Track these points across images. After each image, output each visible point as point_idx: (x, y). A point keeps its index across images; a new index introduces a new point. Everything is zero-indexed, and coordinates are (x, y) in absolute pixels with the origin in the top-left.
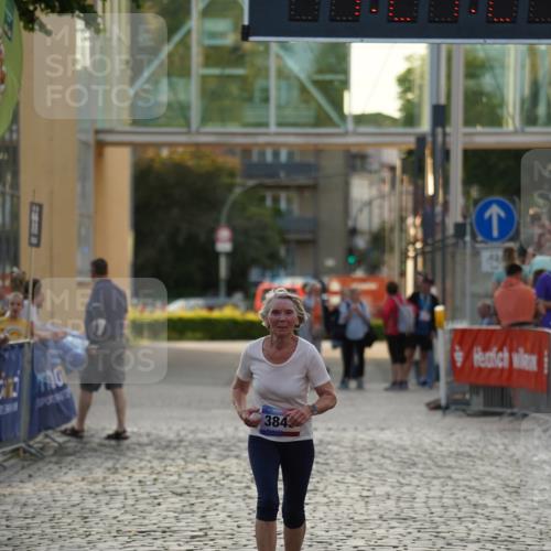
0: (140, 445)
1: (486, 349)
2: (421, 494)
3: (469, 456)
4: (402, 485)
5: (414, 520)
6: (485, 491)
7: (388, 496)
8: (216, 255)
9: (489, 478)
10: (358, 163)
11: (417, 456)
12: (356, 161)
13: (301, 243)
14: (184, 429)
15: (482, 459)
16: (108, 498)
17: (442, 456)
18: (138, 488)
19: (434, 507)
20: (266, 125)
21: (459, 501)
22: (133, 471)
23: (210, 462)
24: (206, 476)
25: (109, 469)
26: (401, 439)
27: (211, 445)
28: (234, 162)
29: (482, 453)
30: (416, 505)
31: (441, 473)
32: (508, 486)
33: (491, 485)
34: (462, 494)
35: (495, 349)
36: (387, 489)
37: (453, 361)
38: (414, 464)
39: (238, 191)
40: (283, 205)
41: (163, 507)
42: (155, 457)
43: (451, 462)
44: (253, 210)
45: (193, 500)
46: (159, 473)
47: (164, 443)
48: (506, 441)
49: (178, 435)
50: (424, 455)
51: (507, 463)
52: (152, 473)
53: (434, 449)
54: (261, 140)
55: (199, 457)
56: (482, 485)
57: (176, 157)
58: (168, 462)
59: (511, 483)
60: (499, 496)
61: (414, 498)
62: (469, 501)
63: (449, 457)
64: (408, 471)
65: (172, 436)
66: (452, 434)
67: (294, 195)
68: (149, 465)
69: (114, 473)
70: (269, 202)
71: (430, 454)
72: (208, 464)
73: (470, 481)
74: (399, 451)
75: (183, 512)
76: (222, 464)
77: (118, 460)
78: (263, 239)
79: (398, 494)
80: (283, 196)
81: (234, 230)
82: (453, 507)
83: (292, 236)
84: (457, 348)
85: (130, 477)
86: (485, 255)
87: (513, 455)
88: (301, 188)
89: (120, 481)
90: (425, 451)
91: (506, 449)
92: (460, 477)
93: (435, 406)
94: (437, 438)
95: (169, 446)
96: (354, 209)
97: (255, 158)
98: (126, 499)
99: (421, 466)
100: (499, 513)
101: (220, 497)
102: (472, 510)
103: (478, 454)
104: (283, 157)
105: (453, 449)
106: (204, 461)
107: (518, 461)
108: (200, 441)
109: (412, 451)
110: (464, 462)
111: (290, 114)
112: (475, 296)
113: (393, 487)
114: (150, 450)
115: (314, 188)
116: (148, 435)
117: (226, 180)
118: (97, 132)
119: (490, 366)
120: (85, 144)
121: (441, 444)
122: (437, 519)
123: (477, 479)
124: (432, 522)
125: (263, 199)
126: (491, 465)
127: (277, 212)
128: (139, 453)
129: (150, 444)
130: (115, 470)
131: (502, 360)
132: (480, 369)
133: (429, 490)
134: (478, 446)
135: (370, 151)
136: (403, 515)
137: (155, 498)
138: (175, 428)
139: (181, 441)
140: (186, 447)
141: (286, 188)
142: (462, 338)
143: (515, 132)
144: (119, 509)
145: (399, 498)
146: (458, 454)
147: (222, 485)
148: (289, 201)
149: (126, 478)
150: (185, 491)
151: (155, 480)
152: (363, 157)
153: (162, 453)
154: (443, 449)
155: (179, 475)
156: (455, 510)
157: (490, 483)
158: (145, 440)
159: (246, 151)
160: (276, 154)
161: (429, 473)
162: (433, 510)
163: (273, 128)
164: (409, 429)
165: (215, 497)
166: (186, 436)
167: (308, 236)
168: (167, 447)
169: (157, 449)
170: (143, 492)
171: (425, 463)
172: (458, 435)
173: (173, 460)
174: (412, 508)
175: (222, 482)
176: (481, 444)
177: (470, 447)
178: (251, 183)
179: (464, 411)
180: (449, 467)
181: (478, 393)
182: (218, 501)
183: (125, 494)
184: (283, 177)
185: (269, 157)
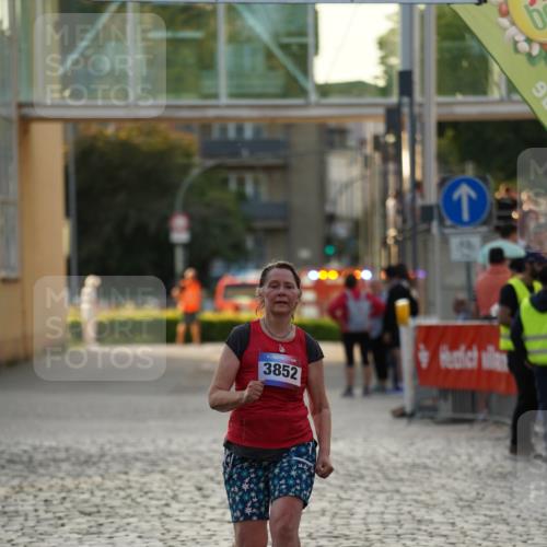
0: (55, 460)
1: (454, 347)
2: (360, 510)
3: (426, 467)
4: (341, 499)
5: (347, 537)
6: (435, 506)
7: (323, 512)
8: (171, 247)
9: (441, 491)
10: (337, 138)
11: (367, 469)
12: (333, 137)
13: (271, 232)
14: (110, 442)
15: (439, 471)
16: (6, 519)
17: (395, 468)
18: (42, 508)
19: (372, 523)
20: (215, 96)
21: (402, 517)
22: (40, 490)
23: (131, 478)
24: (122, 494)
25: (13, 488)
26: (353, 450)
27: (137, 459)
28: (191, 140)
29: (441, 464)
30: (352, 522)
31: (388, 486)
32: (461, 499)
33: (442, 498)
34: (406, 509)
35: (463, 348)
36: (324, 504)
37: (417, 362)
38: (362, 477)
39: (195, 172)
40: (249, 189)
41: (66, 528)
42: (69, 474)
43: (404, 474)
44: (214, 194)
45: (102, 520)
46: (69, 491)
47: (82, 458)
48: (471, 451)
49: (102, 448)
50: (376, 467)
51: (466, 475)
52: (61, 491)
53: (387, 459)
54: (211, 113)
55: (120, 472)
56: (433, 499)
57: (123, 135)
58: (82, 479)
59: (464, 496)
60: (449, 511)
61: (352, 514)
62: (414, 517)
63: (403, 468)
64: (353, 485)
65: (94, 450)
66: (412, 444)
67: (262, 176)
68: (60, 482)
69: (17, 493)
70: (233, 186)
71: (382, 466)
72: (128, 481)
73: (419, 494)
74: (347, 463)
75: (88, 533)
76: (143, 480)
77: (26, 478)
78: (225, 228)
79: (335, 510)
80: (249, 178)
81: (191, 217)
82: (394, 523)
83: (259, 224)
84: (422, 346)
85: (36, 496)
86: (455, 242)
87: (476, 466)
88: (268, 169)
89: (23, 500)
90: (377, 463)
91: (470, 459)
92: (409, 490)
93: (400, 414)
94: (394, 448)
95: (88, 461)
96: (332, 191)
97: (216, 134)
98: (26, 520)
99: (368, 479)
100: (445, 529)
101: (132, 516)
102: (415, 526)
103: (436, 466)
104: (248, 134)
105: (409, 460)
106: (124, 477)
107: (479, 473)
108: (124, 456)
109: (362, 463)
110: (417, 474)
111: (256, 83)
112: (446, 288)
113: (331, 502)
114: (65, 466)
115: (284, 168)
116: (67, 450)
117: (181, 160)
118: (21, 106)
119: (458, 366)
120: (7, 120)
121: (396, 455)
122: (372, 537)
123: (428, 493)
124: (367, 540)
125: (225, 182)
126: (449, 477)
127: (241, 196)
128: (52, 469)
129: (67, 459)
130: (20, 490)
131: (471, 359)
132: (448, 371)
133: (371, 504)
134: (438, 457)
135: (350, 125)
136: (336, 533)
137: (60, 518)
138: (100, 440)
139: (102, 456)
140: (107, 462)
141: (251, 168)
142: (428, 336)
143: (501, 101)
144: (17, 531)
145: (335, 515)
146: (414, 466)
147: (138, 503)
148: (256, 183)
149: (31, 497)
150: (95, 509)
151: (64, 498)
152: (342, 132)
153: (78, 469)
154: (399, 460)
155: (92, 493)
156: (396, 527)
157: (442, 496)
158: (62, 455)
159: (205, 126)
160: (240, 130)
161: (376, 486)
162: (371, 527)
163: (224, 100)
164: (365, 440)
165: (128, 516)
166: (110, 450)
167: (278, 224)
168: (86, 462)
169: (74, 464)
170: (47, 512)
171: (374, 476)
172: (420, 444)
173: (90, 477)
174: (347, 525)
175: (139, 500)
176: (443, 455)
177: (429, 458)
178: (210, 163)
179: (432, 418)
180: (401, 480)
181: (446, 399)
182: (131, 520)
183: (26, 515)
184: (246, 156)
185: (232, 134)
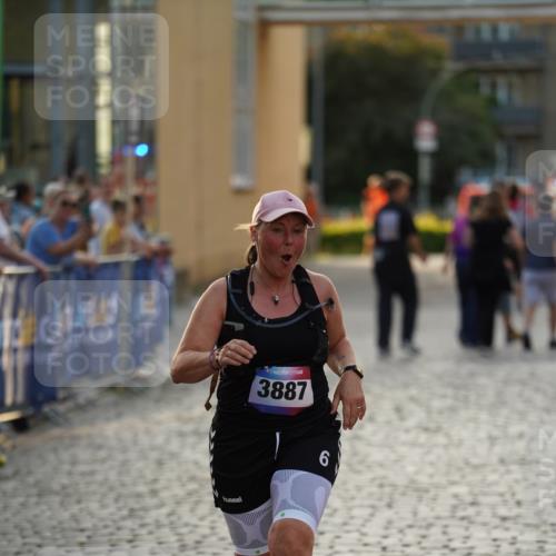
13: (523, 139)
28: (442, 42)
39: (446, 76)
40: (502, 95)
44: (465, 100)
67: (516, 80)
70: (485, 90)
78: (473, 135)
80: (501, 81)
81: (439, 125)
83: (510, 130)
88: (522, 72)
97: (470, 35)
104: (504, 34)
115: (538, 71)
117: (431, 64)
118: (262, 8)
125: (477, 86)
127: (492, 102)
141: (504, 71)
148: (510, 86)
159: (459, 27)
160: (495, 30)
167: (530, 130)
184: (498, 59)
185: (486, 35)
